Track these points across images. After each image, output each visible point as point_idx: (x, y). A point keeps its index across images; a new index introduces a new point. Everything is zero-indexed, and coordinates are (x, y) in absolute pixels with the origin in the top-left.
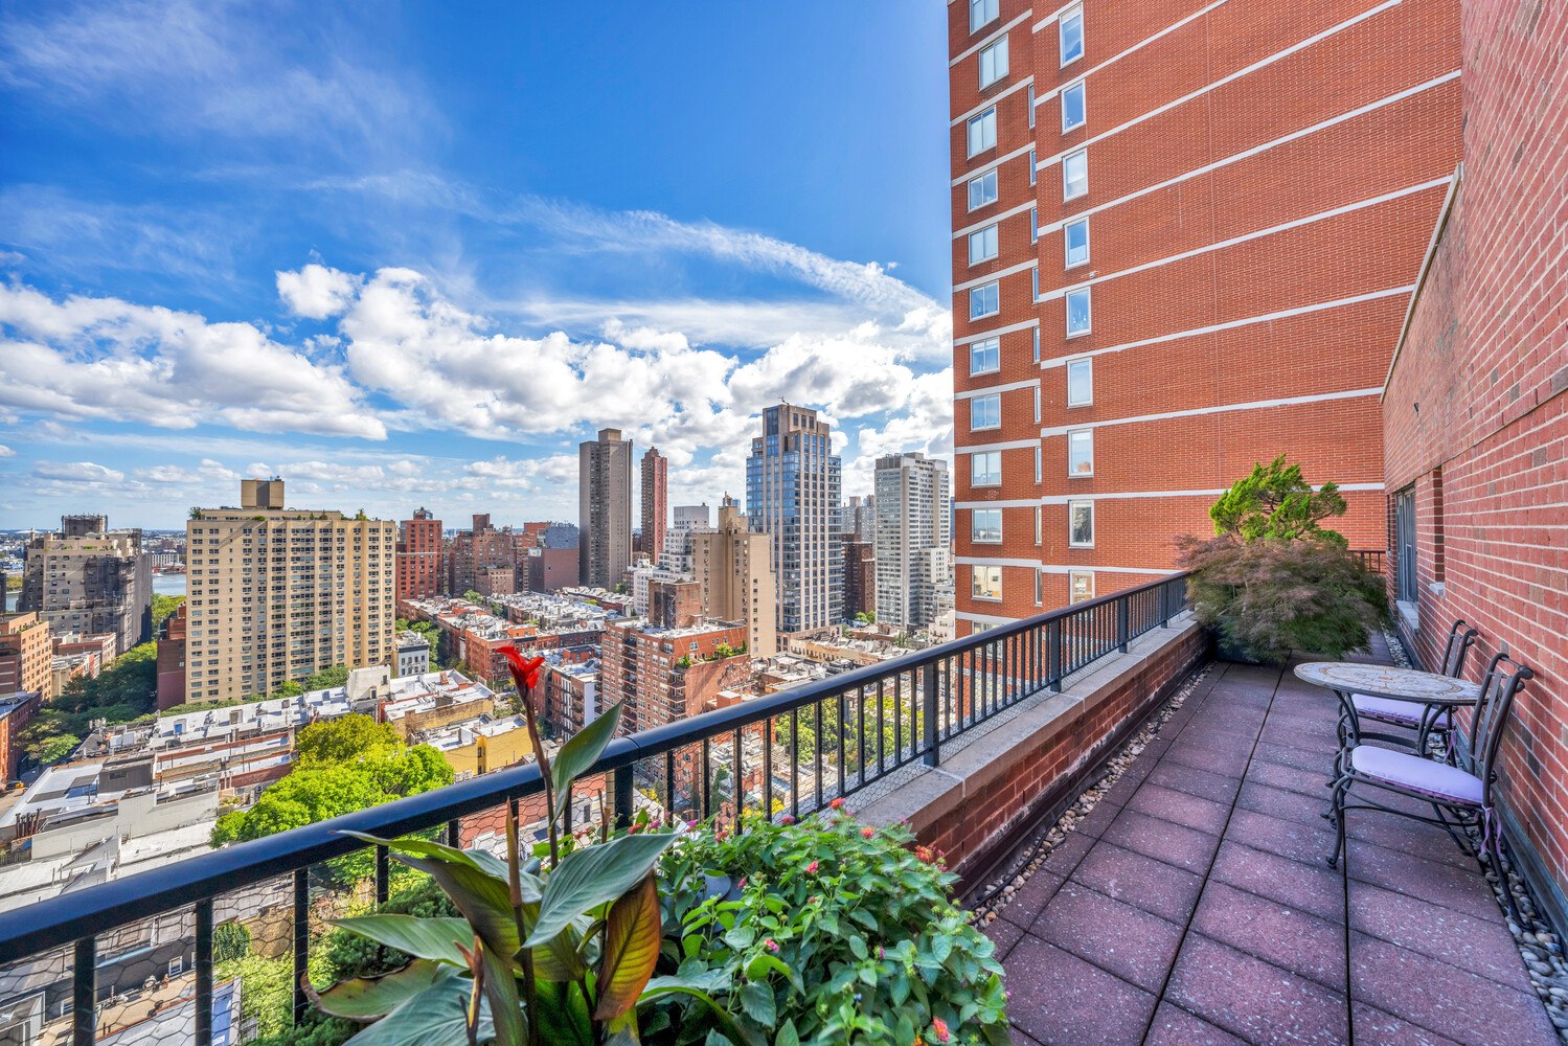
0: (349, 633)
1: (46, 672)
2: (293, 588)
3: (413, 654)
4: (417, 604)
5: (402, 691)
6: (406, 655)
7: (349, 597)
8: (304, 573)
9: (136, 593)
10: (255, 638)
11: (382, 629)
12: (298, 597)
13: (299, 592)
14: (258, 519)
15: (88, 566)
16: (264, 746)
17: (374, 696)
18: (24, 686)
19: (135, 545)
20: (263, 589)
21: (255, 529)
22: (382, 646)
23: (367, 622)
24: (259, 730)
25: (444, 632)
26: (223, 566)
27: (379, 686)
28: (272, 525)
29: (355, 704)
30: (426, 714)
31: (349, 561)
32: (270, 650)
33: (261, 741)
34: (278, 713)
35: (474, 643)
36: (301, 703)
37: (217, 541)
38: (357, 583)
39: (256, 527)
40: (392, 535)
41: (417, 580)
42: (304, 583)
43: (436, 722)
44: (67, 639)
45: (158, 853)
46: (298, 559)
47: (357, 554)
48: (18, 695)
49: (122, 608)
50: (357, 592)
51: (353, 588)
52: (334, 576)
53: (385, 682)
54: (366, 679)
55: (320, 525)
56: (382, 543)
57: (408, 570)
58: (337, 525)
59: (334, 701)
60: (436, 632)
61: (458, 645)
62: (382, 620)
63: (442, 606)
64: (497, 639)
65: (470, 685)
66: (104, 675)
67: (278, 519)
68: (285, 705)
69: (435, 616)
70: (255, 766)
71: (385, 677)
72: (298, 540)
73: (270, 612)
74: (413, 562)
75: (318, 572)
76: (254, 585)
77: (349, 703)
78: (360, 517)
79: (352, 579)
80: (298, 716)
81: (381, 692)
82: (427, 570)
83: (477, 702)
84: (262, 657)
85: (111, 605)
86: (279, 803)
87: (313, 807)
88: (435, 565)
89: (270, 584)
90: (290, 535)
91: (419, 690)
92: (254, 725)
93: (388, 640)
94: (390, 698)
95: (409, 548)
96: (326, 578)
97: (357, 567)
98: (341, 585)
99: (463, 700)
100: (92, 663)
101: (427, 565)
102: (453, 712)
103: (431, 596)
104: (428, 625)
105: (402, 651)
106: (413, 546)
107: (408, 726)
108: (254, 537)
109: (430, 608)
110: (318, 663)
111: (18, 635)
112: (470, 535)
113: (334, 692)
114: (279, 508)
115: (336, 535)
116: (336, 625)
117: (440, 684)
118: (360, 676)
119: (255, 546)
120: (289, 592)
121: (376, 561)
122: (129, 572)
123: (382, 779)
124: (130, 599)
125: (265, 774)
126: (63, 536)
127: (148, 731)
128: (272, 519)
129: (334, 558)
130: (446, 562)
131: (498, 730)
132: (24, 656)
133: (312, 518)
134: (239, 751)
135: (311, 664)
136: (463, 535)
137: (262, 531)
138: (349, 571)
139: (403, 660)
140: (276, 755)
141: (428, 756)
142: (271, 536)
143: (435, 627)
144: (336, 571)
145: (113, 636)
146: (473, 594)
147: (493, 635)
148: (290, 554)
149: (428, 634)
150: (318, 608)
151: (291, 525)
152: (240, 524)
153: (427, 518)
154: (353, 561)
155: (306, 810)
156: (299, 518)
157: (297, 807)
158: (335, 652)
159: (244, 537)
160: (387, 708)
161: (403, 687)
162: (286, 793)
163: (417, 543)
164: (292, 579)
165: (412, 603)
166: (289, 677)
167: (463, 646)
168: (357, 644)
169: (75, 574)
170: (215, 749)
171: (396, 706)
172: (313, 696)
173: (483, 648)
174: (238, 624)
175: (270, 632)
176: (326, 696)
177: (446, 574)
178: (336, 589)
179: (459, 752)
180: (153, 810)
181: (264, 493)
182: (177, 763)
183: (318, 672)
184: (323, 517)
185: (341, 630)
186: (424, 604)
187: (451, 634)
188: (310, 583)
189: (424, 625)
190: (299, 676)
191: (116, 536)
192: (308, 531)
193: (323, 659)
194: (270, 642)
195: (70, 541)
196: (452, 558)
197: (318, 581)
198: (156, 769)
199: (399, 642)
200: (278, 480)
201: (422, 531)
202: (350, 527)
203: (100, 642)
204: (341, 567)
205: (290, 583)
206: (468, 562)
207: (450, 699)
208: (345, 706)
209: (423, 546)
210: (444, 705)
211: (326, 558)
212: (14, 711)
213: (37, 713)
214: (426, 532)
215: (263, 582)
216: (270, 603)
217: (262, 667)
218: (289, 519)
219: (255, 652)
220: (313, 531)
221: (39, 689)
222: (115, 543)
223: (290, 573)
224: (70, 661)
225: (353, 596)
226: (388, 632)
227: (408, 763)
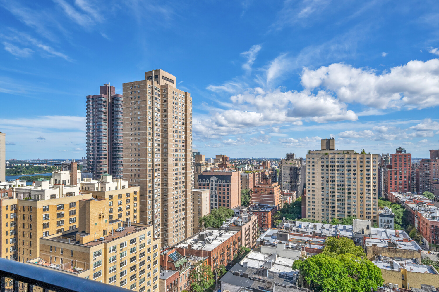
0: (358, 203)
1: (279, 201)
2: (338, 181)
3: (386, 218)
4: (396, 195)
5: (376, 234)
6: (383, 218)
7: (358, 187)
8: (341, 176)
9: (301, 179)
10: (325, 199)
11: (372, 204)
12: (339, 185)
13: (339, 183)
14: (326, 154)
15: (290, 169)
16: (318, 240)
17: (363, 233)
18: (275, 203)
19: (301, 163)
20: (327, 181)
21: (325, 158)
22: (372, 211)
23: (365, 199)
24: (321, 234)
25: (407, 211)
26: (316, 171)
27: (365, 230)
28: (330, 156)
29: (354, 234)
30: (382, 248)
31: (358, 172)
32: (330, 205)
33: (318, 238)
34: (328, 230)
35: (422, 220)
36: (336, 227)
37: (314, 162)
38: (361, 182)
39: (325, 157)
40: (377, 161)
41: (398, 183)
42: (341, 180)
43: (387, 254)
44: (286, 191)
45: (284, 264)
46: (339, 170)
47: (361, 169)
48: (273, 205)
49: (298, 183)
50: (361, 186)
51: (359, 184)
52: (352, 178)
53: (368, 228)
54: (360, 225)
55: (347, 156)
56: (372, 164)
57: (393, 178)
58: (353, 156)
59: (347, 231)
60: (403, 210)
61: (414, 219)
62: (372, 200)
63: (409, 197)
64: (436, 220)
65: (410, 241)
66: (291, 204)
67: (332, 154)
68: (330, 227)
69: (404, 202)
70: (313, 246)
71: (368, 226)
72: (339, 162)
73: (330, 190)
74: (396, 174)
75: (346, 176)
76: (325, 179)
77: (353, 233)
78: (363, 153)
79: (359, 180)
80: (334, 233)
81: (366, 232)
82: (403, 179)
83: (410, 251)
84: (327, 207)
85: (295, 182)
86: (311, 262)
87: (320, 268)
88: (407, 176)
89: (330, 179)
90: (336, 160)
91: (383, 236)
92: (320, 232)
93: (375, 210)
94: (369, 236)
95: (393, 167)
96: (349, 178)
97: (361, 174)
98: (355, 182)
99: (403, 248)
100: (290, 200)
101: (403, 176)
102: (396, 252)
103: (405, 192)
104: (400, 206)
105: (381, 215)
106: (396, 166)
107: (374, 251)
108: (325, 161)
109: (403, 197)
110: (346, 214)
111: (273, 188)
112: (428, 161)
113: (348, 227)
114: (333, 150)
115: (352, 161)
116: (353, 199)
117: (395, 236)
118: (357, 222)
119: (325, 164)
120: (336, 183)
121: (369, 173)
122: (300, 172)
123: (349, 269)
124: (300, 181)
125: (315, 250)
126: (286, 160)
127: (293, 225)
128: (330, 154)
129: (352, 170)
130: (415, 175)
131: (416, 269)
132: (275, 195)
133: (343, 153)
134: (311, 239)
135: (344, 214)
136: (423, 161)
137: (327, 159)
138: (358, 176)
139: (381, 220)
140: (319, 245)
141: (370, 268)
142: (330, 160)
143: (404, 208)
144: (353, 176)
145: (295, 193)
146: (429, 193)
147: (433, 218)
148: (336, 168)
149: (398, 211)
150: (346, 191)
151: (337, 156)
152: (320, 156)
153: (403, 152)
154: (359, 172)
155: (318, 268)
156: (339, 154)
157: (316, 266)
158: (353, 210)
159: (322, 161)
160: (367, 240)
161: (376, 233)
162: (314, 259)
163: (398, 165)
164: (337, 178)
165: (394, 194)
166: (336, 217)
167: (416, 221)
168: (362, 208)
169: (288, 172)
170: (305, 236)
171: (370, 240)
172: (341, 226)
173: (426, 224)
174: (320, 193)
175: (330, 198)
176: (345, 227)
177: (415, 181)
178: (353, 184)
179: (391, 272)
180: (284, 250)
181: (328, 144)
182: (295, 237)
183: (346, 217)
184: (348, 153)
185: (355, 201)
186: (400, 196)
187: (411, 213)
188: (343, 180)
189: (398, 206)
190: (339, 217)
191: (297, 160)
192: (342, 159)
193: (348, 212)
194: (330, 201)
195: (287, 162)
196: (417, 173)
197: (346, 180)
198: (289, 237)
199: (381, 211)
200: (333, 139)
201: (400, 159)
202: (358, 157)
203: (292, 193)
204: (354, 174)
205: (336, 179)
206: (427, 175)
207: (396, 245)
208: (351, 234)
209: (401, 166)
210: (392, 247)
211: (349, 170)
212: (272, 210)
213: (276, 212)
214: (402, 159)
215: (328, 178)
216: (330, 186)
217: (328, 210)
218: (336, 154)
219: (325, 205)
220: (344, 159)
221: (278, 205)
222: (296, 162)
223: (336, 175)
224: (285, 198)
225: (359, 187)
226: (375, 205)
227: (360, 267)
